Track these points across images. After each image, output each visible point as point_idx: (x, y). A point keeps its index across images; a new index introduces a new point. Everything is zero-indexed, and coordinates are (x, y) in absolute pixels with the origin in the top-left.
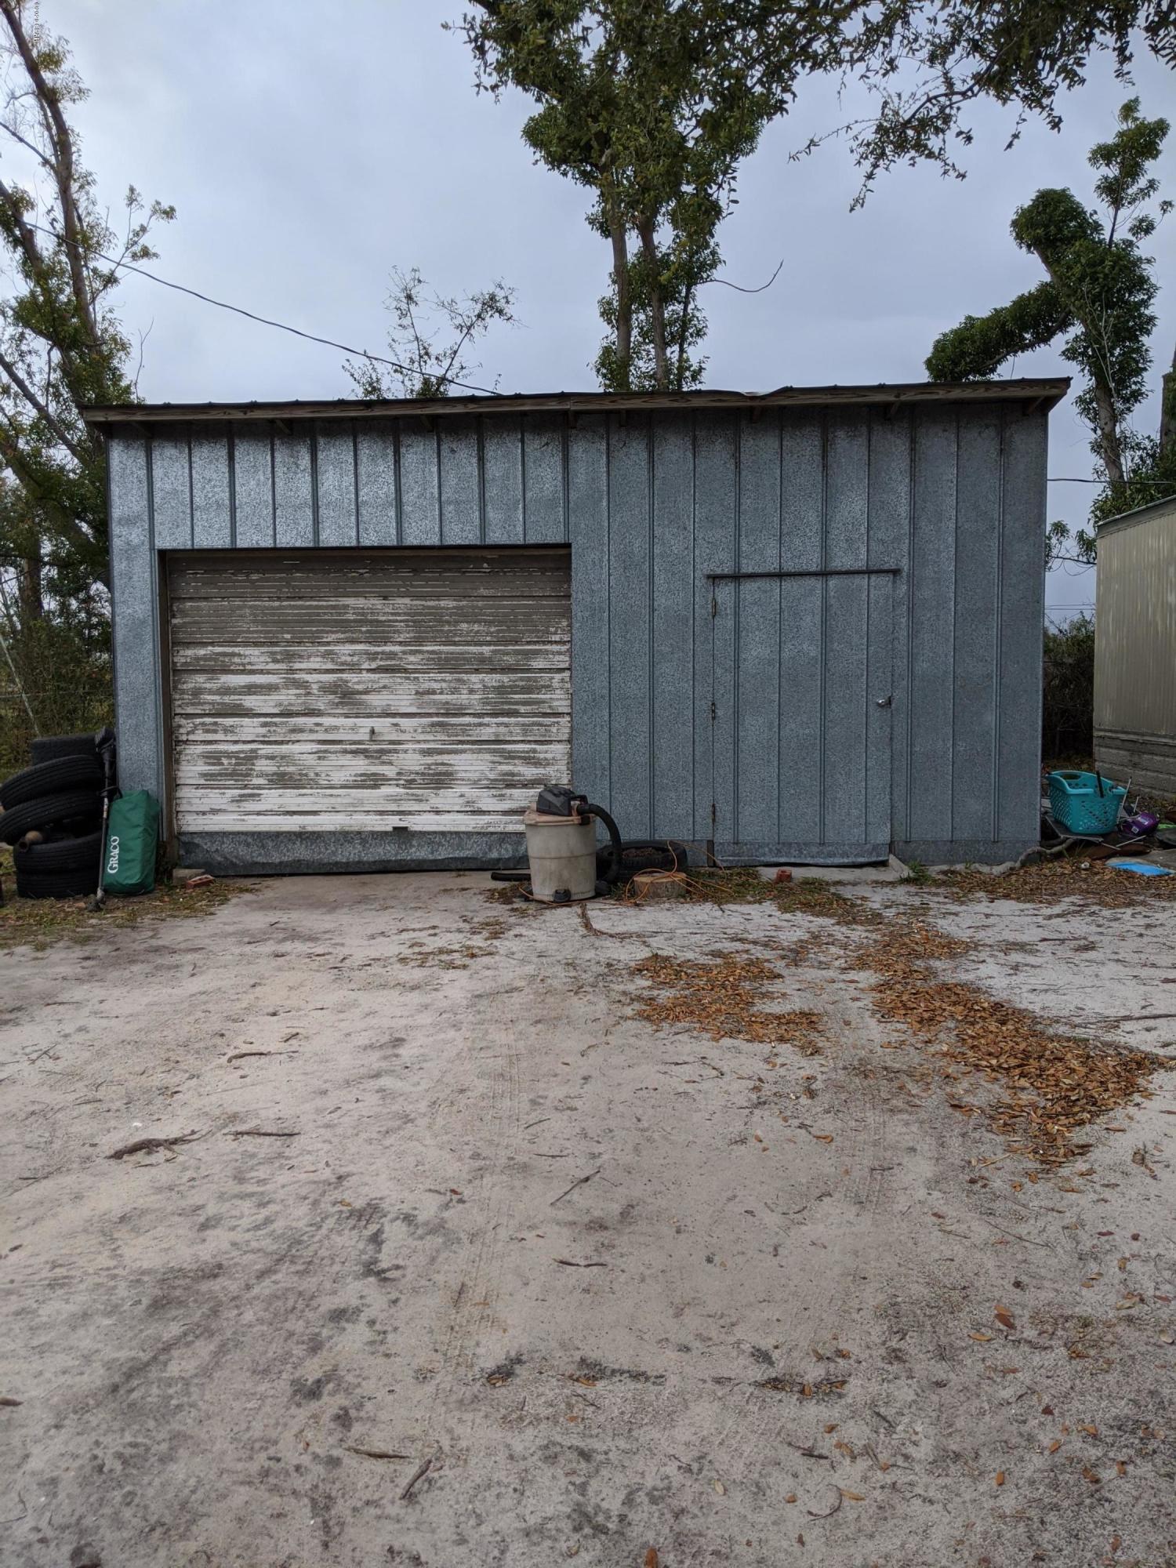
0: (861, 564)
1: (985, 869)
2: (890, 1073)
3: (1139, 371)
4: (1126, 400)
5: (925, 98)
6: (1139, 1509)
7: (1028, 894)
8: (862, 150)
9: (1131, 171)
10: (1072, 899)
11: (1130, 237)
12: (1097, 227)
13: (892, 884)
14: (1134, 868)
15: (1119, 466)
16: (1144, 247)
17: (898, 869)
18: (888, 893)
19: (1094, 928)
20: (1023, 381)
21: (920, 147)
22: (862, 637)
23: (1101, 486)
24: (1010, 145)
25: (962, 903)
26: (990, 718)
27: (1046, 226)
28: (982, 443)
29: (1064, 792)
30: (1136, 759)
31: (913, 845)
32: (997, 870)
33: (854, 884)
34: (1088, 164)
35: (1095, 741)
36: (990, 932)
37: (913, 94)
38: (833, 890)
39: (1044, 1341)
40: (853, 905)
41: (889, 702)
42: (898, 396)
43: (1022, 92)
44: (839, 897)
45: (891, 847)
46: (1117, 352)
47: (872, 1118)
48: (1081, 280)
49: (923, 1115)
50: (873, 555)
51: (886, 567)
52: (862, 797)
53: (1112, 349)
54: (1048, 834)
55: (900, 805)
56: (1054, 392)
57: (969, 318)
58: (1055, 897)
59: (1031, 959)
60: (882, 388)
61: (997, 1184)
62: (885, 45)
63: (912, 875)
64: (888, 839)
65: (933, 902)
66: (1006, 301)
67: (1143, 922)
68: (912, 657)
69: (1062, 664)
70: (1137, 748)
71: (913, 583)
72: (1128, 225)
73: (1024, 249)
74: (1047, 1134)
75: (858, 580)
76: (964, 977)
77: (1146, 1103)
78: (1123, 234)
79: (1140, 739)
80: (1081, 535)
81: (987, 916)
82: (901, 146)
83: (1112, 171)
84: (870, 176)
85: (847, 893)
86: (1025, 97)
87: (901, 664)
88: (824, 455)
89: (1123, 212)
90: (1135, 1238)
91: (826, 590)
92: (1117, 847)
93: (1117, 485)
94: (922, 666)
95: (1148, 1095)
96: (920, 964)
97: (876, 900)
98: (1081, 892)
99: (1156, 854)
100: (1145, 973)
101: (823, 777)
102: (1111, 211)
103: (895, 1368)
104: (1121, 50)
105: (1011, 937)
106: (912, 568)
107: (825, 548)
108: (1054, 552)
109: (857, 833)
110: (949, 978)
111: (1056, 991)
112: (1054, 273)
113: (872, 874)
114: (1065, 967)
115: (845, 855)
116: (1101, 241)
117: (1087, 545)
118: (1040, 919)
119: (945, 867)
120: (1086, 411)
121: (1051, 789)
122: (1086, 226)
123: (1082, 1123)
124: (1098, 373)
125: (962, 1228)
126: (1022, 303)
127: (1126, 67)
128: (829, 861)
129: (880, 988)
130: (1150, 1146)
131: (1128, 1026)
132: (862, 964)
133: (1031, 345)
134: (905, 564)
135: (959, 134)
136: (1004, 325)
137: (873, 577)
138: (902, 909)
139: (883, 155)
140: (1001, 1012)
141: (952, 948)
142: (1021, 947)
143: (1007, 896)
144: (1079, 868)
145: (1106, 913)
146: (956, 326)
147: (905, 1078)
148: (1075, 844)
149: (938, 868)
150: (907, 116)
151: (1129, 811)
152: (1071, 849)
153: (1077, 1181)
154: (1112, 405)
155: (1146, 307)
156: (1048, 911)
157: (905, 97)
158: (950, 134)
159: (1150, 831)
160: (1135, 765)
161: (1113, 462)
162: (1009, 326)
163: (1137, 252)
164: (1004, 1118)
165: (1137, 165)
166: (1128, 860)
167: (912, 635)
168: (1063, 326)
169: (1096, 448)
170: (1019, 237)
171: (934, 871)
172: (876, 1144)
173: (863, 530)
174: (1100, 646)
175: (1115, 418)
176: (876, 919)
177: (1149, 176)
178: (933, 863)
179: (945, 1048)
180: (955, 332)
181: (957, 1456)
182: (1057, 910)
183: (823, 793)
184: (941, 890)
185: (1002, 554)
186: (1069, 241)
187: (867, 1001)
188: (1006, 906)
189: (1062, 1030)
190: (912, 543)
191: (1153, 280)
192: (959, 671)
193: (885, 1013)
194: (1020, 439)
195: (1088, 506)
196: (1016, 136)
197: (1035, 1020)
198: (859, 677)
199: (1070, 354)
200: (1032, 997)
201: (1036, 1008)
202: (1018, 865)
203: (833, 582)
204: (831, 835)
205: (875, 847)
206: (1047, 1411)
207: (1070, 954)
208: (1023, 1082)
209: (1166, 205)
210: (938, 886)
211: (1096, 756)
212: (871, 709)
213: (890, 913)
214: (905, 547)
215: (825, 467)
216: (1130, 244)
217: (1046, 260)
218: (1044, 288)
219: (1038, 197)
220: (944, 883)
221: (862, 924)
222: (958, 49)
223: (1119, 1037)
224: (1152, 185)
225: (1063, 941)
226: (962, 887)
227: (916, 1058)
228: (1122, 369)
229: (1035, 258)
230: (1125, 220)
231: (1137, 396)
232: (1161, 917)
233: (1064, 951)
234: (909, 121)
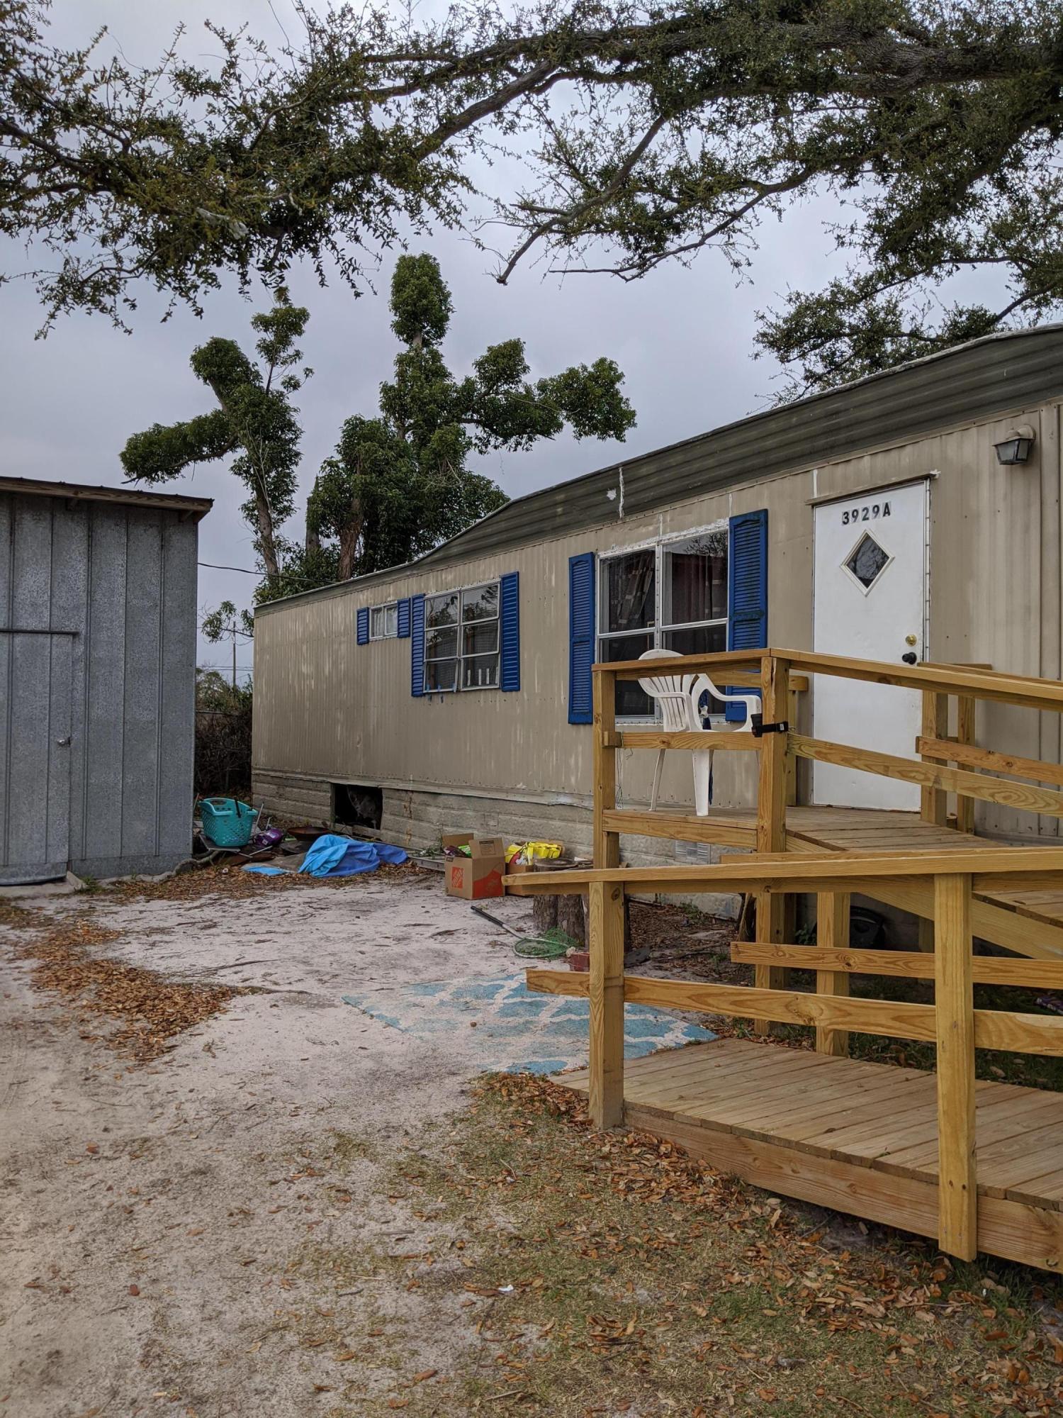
0: (44, 626)
1: (148, 879)
2: (37, 1024)
3: (290, 492)
4: (280, 513)
5: (99, 266)
6: (154, 1217)
7: (181, 894)
8: (46, 292)
9: (283, 341)
10: (211, 895)
11: (282, 389)
12: (257, 376)
13: (67, 896)
14: (260, 870)
15: (275, 563)
16: (292, 399)
17: (74, 882)
18: (63, 903)
19: (220, 914)
20: (177, 496)
21: (95, 301)
22: (44, 687)
23: (262, 577)
24: (165, 320)
25: (123, 904)
26: (153, 756)
27: (219, 367)
28: (147, 539)
29: (210, 813)
30: (281, 791)
31: (88, 863)
32: (157, 878)
33: (34, 898)
34: (251, 327)
35: (253, 778)
36: (140, 923)
37: (90, 262)
38: (13, 904)
39: (117, 1155)
40: (29, 914)
41: (69, 742)
42: (76, 493)
43: (173, 284)
44: (16, 909)
45: (69, 865)
46: (273, 474)
47: (16, 1054)
48: (245, 414)
49: (58, 1046)
50: (55, 619)
51: (67, 630)
52: (43, 823)
53: (268, 472)
54: (198, 848)
55: (77, 828)
56: (201, 508)
57: (157, 425)
58: (198, 895)
59: (166, 938)
60: (62, 485)
61: (105, 1078)
62: (65, 220)
63: (85, 886)
64: (66, 858)
65: (99, 906)
66: (188, 419)
67: (256, 906)
68: (88, 704)
69: (230, 716)
70: (282, 782)
71: (88, 642)
72: (281, 380)
73: (201, 380)
74: (148, 1044)
75: (41, 638)
76: (110, 955)
77: (222, 1017)
78: (276, 386)
79: (284, 775)
80: (245, 614)
81: (141, 912)
82: (79, 297)
83: (270, 337)
84: (52, 316)
85: (26, 905)
86: (175, 288)
87: (80, 710)
88: (12, 532)
89: (277, 369)
90: (191, 1091)
91: (12, 646)
92: (250, 856)
93: (273, 577)
94: (97, 712)
95: (225, 1011)
96: (78, 949)
97: (50, 908)
98: (220, 890)
99: (279, 860)
100: (244, 938)
101: (8, 805)
102: (268, 366)
103: (10, 1189)
104: (243, 275)
105: (155, 924)
106: (89, 632)
107: (11, 608)
108: (224, 626)
109: (39, 854)
110: (99, 957)
111: (179, 957)
112: (225, 404)
113: (50, 889)
114: (190, 940)
115: (27, 874)
116: (260, 388)
117: (250, 623)
118: (182, 911)
119: (114, 879)
120: (250, 516)
121: (200, 812)
122: (249, 375)
123: (175, 1033)
124: (258, 489)
125: (74, 1106)
126: (200, 423)
127: (246, 288)
128: (12, 881)
129: (40, 970)
130: (217, 1040)
131: (222, 972)
132: (28, 954)
133: (208, 457)
134: (82, 628)
135: (126, 300)
136: (186, 436)
137: (55, 638)
138: (71, 913)
139: (63, 301)
140: (133, 974)
141: (106, 937)
142: (162, 931)
143: (161, 897)
144: (221, 874)
145: (233, 903)
146: (145, 430)
147: (48, 1025)
148: (220, 854)
149: (107, 881)
150: (85, 276)
151: (262, 828)
152: (216, 859)
153: (162, 1067)
154: (269, 515)
155: (294, 444)
156: (188, 905)
157: (82, 262)
158: (120, 298)
159: (275, 843)
160: (280, 796)
161: (271, 558)
162: (190, 439)
163: (287, 401)
164: (118, 1040)
165: (287, 336)
166: (257, 865)
167: (88, 688)
168: (233, 446)
169: (257, 546)
170: (197, 369)
171: (104, 883)
172: (16, 1069)
173: (46, 597)
174: (257, 702)
175: (272, 525)
176: (49, 921)
177: (296, 347)
178: (105, 877)
179: (85, 1003)
180: (144, 435)
181: (45, 1225)
182: (197, 903)
183: (7, 821)
184: (109, 897)
185: (162, 626)
186: (237, 382)
187: (28, 979)
188: (157, 904)
189: (176, 980)
190: (89, 613)
191: (298, 424)
192: (128, 717)
193: (38, 986)
194: (177, 539)
195: (252, 592)
196: (169, 314)
197: (157, 976)
198: (42, 721)
199: (237, 470)
200: (160, 962)
201: (161, 970)
202: (174, 873)
203: (19, 639)
204: (14, 858)
205: (55, 866)
206: (110, 1188)
207: (197, 931)
208: (140, 1016)
209: (308, 372)
210: (107, 894)
211: (254, 790)
212: (53, 747)
213: (60, 917)
214: (83, 615)
215: (12, 542)
216: (282, 394)
217: (219, 393)
218: (217, 414)
219: (212, 343)
220: (112, 892)
221: (34, 926)
222: (127, 236)
223: (215, 980)
224: (298, 354)
225: (194, 924)
226: (125, 892)
227: (59, 1011)
228: (276, 489)
229: (209, 390)
230: (279, 375)
231: (287, 511)
232: (270, 902)
233: (191, 930)
234: (86, 281)
